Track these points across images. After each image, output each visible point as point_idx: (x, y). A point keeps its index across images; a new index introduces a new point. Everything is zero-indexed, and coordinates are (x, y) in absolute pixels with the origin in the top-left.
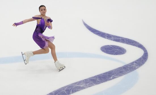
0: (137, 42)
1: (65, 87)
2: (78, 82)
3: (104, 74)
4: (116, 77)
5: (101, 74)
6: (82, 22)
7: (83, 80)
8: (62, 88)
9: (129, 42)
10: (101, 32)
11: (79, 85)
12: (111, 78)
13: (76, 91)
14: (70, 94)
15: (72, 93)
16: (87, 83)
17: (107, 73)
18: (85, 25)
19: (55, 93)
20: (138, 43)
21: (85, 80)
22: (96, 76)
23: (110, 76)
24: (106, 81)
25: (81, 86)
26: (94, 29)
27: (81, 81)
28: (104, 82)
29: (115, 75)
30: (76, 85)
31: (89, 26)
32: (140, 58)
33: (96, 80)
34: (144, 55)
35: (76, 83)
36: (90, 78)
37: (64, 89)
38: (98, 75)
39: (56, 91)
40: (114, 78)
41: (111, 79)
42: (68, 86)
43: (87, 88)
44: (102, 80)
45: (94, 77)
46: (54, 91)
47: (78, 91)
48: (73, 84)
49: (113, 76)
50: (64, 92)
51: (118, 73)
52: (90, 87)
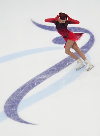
0: (82, 28)
1: (29, 81)
2: (39, 75)
3: (60, 62)
4: (71, 63)
5: (58, 63)
6: (31, 21)
7: (44, 72)
8: (27, 83)
9: (76, 30)
10: (50, 26)
11: (41, 77)
12: (67, 64)
13: (39, 83)
14: (35, 86)
15: (36, 85)
16: (48, 74)
17: (62, 61)
18: (34, 23)
19: (22, 88)
20: (84, 29)
21: (45, 71)
22: (53, 66)
23: (66, 63)
24: (64, 68)
25: (43, 77)
26: (43, 25)
27: (42, 73)
28: (62, 69)
29: (70, 62)
30: (38, 77)
31: (38, 24)
32: (88, 41)
33: (55, 69)
34: (90, 38)
35: (38, 76)
36: (49, 69)
37: (29, 84)
38: (55, 65)
39: (23, 87)
40: (69, 64)
41: (68, 66)
42: (32, 80)
43: (48, 78)
44: (59, 68)
45: (52, 67)
46: (20, 87)
47: (41, 82)
48: (36, 77)
49: (68, 63)
50: (30, 86)
51: (72, 59)
52: (50, 76)
